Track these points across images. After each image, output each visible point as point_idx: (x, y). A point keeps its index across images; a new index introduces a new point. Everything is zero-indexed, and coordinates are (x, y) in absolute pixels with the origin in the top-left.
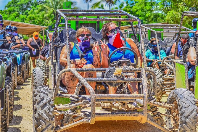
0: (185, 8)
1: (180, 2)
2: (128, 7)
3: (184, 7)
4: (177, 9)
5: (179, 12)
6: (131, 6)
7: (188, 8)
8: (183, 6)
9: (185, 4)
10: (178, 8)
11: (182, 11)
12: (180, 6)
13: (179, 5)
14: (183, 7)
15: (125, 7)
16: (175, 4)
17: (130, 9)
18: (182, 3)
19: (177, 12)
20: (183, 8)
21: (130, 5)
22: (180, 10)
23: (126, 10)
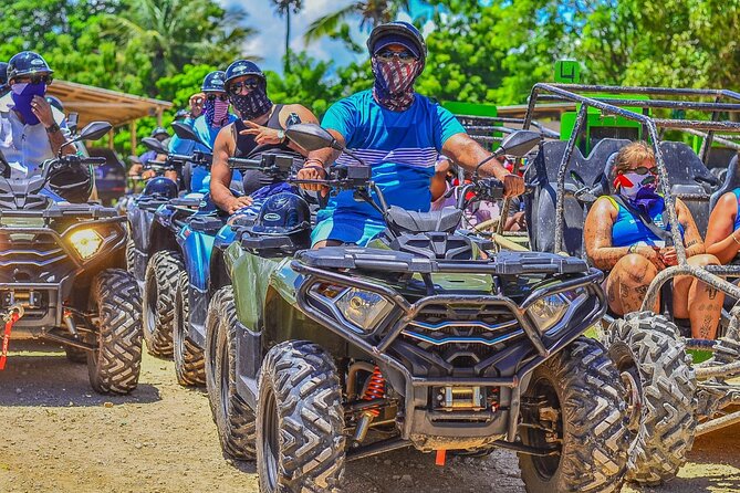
0: (697, 54)
1: (680, 33)
2: (441, 36)
3: (693, 49)
4: (665, 56)
5: (674, 69)
6: (452, 32)
7: (705, 54)
8: (690, 46)
9: (697, 41)
10: (668, 51)
11: (684, 64)
12: (677, 46)
13: (674, 43)
14: (688, 49)
15: (430, 35)
16: (659, 38)
17: (449, 43)
18: (686, 35)
19: (666, 67)
20: (689, 53)
21: (450, 28)
22: (678, 60)
23: (435, 46)
